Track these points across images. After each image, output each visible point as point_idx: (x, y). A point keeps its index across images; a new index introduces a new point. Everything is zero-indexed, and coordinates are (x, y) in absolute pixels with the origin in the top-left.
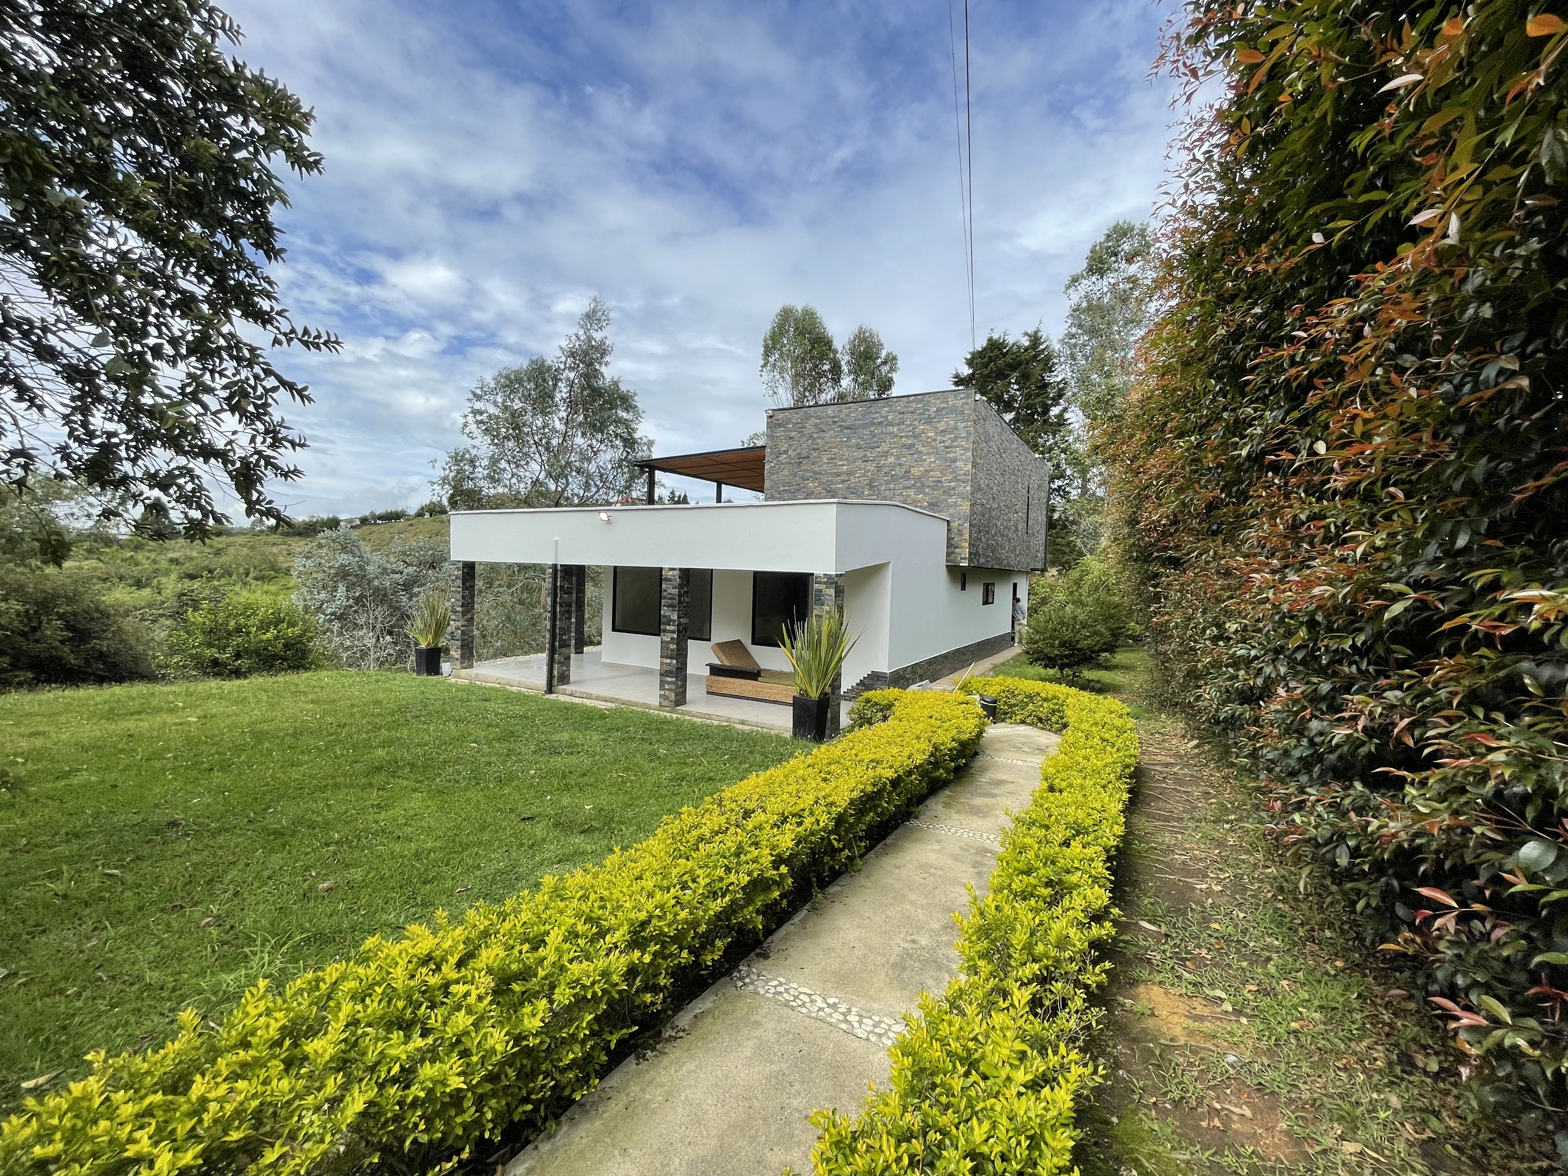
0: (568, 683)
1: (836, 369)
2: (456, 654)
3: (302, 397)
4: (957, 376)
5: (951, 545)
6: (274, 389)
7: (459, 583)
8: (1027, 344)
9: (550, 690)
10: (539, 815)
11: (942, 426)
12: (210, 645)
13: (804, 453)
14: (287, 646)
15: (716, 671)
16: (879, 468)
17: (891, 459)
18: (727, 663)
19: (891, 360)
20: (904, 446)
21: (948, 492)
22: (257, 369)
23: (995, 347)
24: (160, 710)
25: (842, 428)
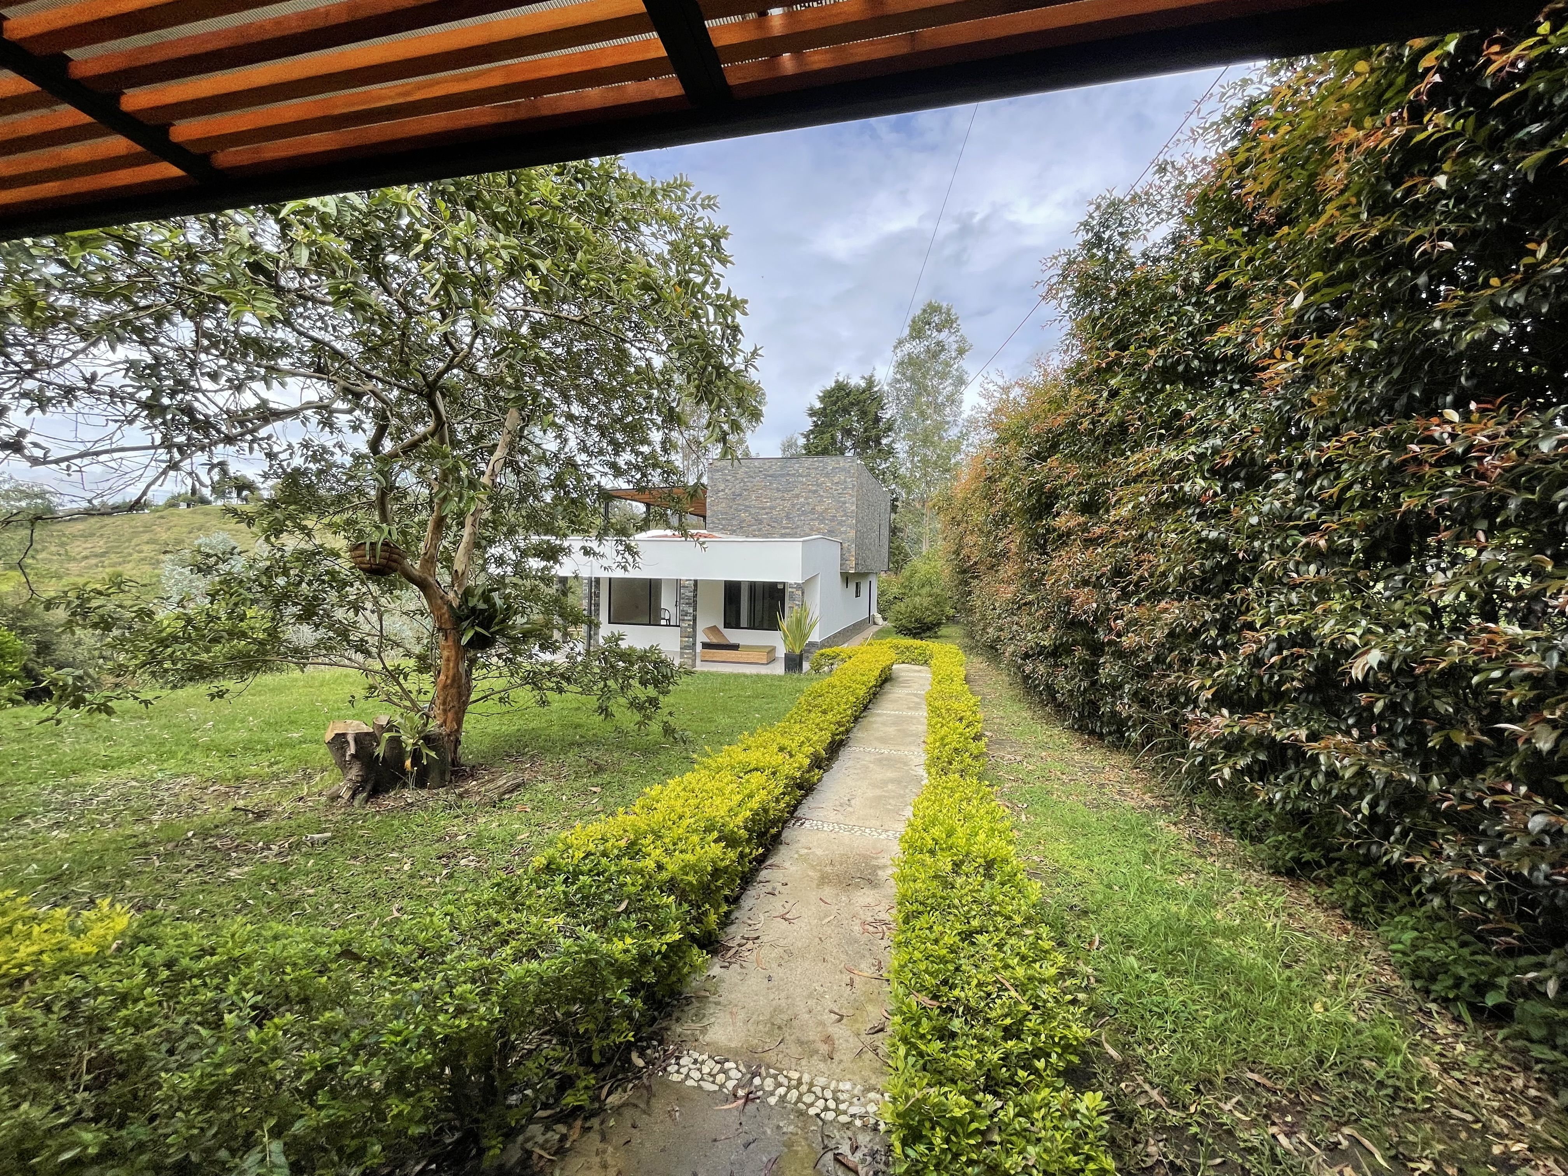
5: (843, 558)
8: (864, 386)
11: (836, 480)
13: (738, 492)
15: (708, 646)
16: (793, 505)
17: (802, 500)
18: (712, 640)
21: (841, 523)
23: (840, 388)
25: (766, 476)
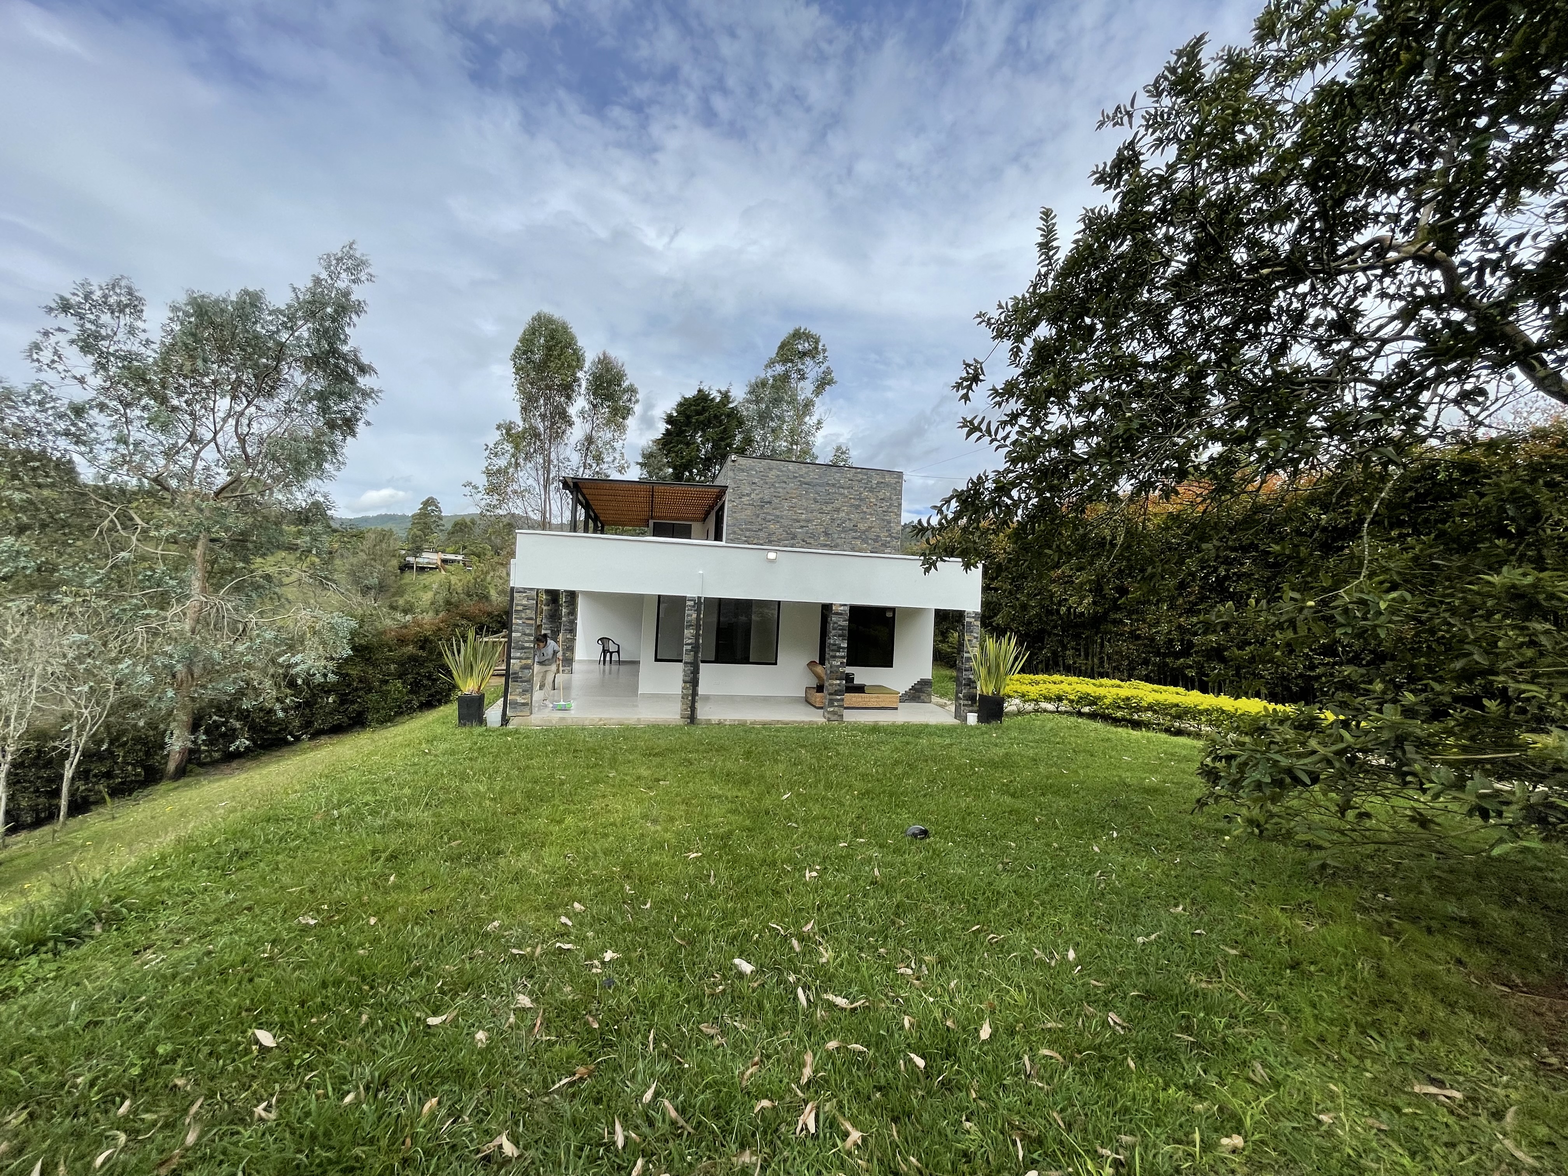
8: (722, 400)
9: (694, 721)
11: (881, 495)
13: (767, 499)
17: (843, 515)
19: (632, 391)
21: (885, 544)
25: (802, 483)
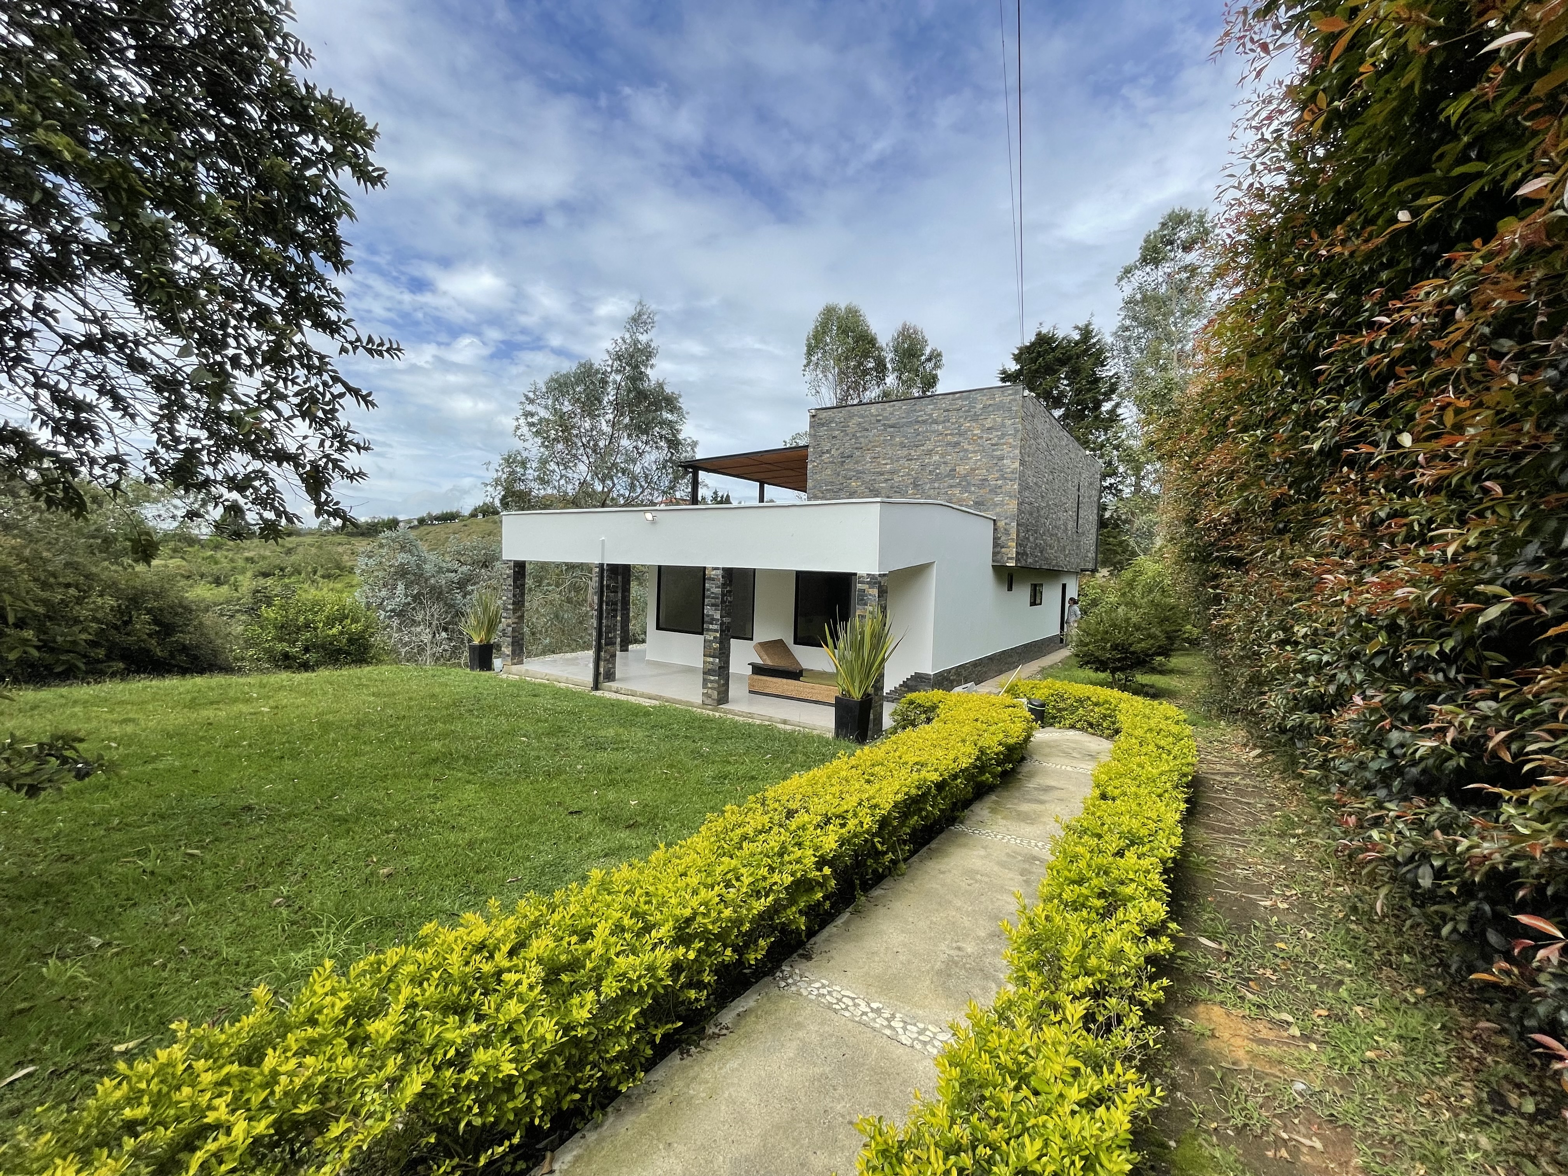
0: (614, 680)
1: (881, 367)
2: (507, 650)
3: (366, 402)
4: (1004, 372)
5: (997, 544)
6: (342, 395)
7: (510, 581)
8: (1077, 337)
9: (596, 687)
10: (586, 809)
11: (988, 424)
12: (281, 640)
13: (847, 452)
14: (350, 641)
15: (758, 670)
16: (923, 466)
17: (936, 458)
18: (769, 662)
19: (936, 357)
20: (949, 444)
21: (995, 491)
22: (326, 377)
23: (1043, 341)
24: (235, 700)
25: (887, 426)
